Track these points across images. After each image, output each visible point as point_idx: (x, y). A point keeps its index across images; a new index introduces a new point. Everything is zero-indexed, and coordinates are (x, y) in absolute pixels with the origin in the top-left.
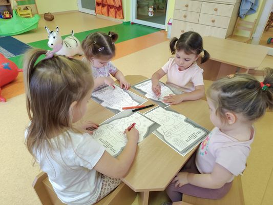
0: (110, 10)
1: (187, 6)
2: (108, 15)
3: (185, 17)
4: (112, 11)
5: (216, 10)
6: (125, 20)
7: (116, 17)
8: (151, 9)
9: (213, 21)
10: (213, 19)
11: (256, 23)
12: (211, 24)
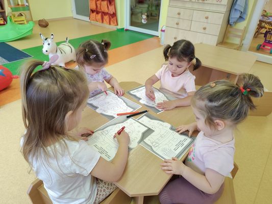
0: (104, 17)
1: (179, 14)
2: (103, 22)
3: (177, 24)
4: (106, 18)
5: (207, 18)
6: (119, 27)
7: (110, 24)
8: (144, 17)
9: (205, 29)
10: (204, 26)
11: (245, 31)
12: (202, 31)
